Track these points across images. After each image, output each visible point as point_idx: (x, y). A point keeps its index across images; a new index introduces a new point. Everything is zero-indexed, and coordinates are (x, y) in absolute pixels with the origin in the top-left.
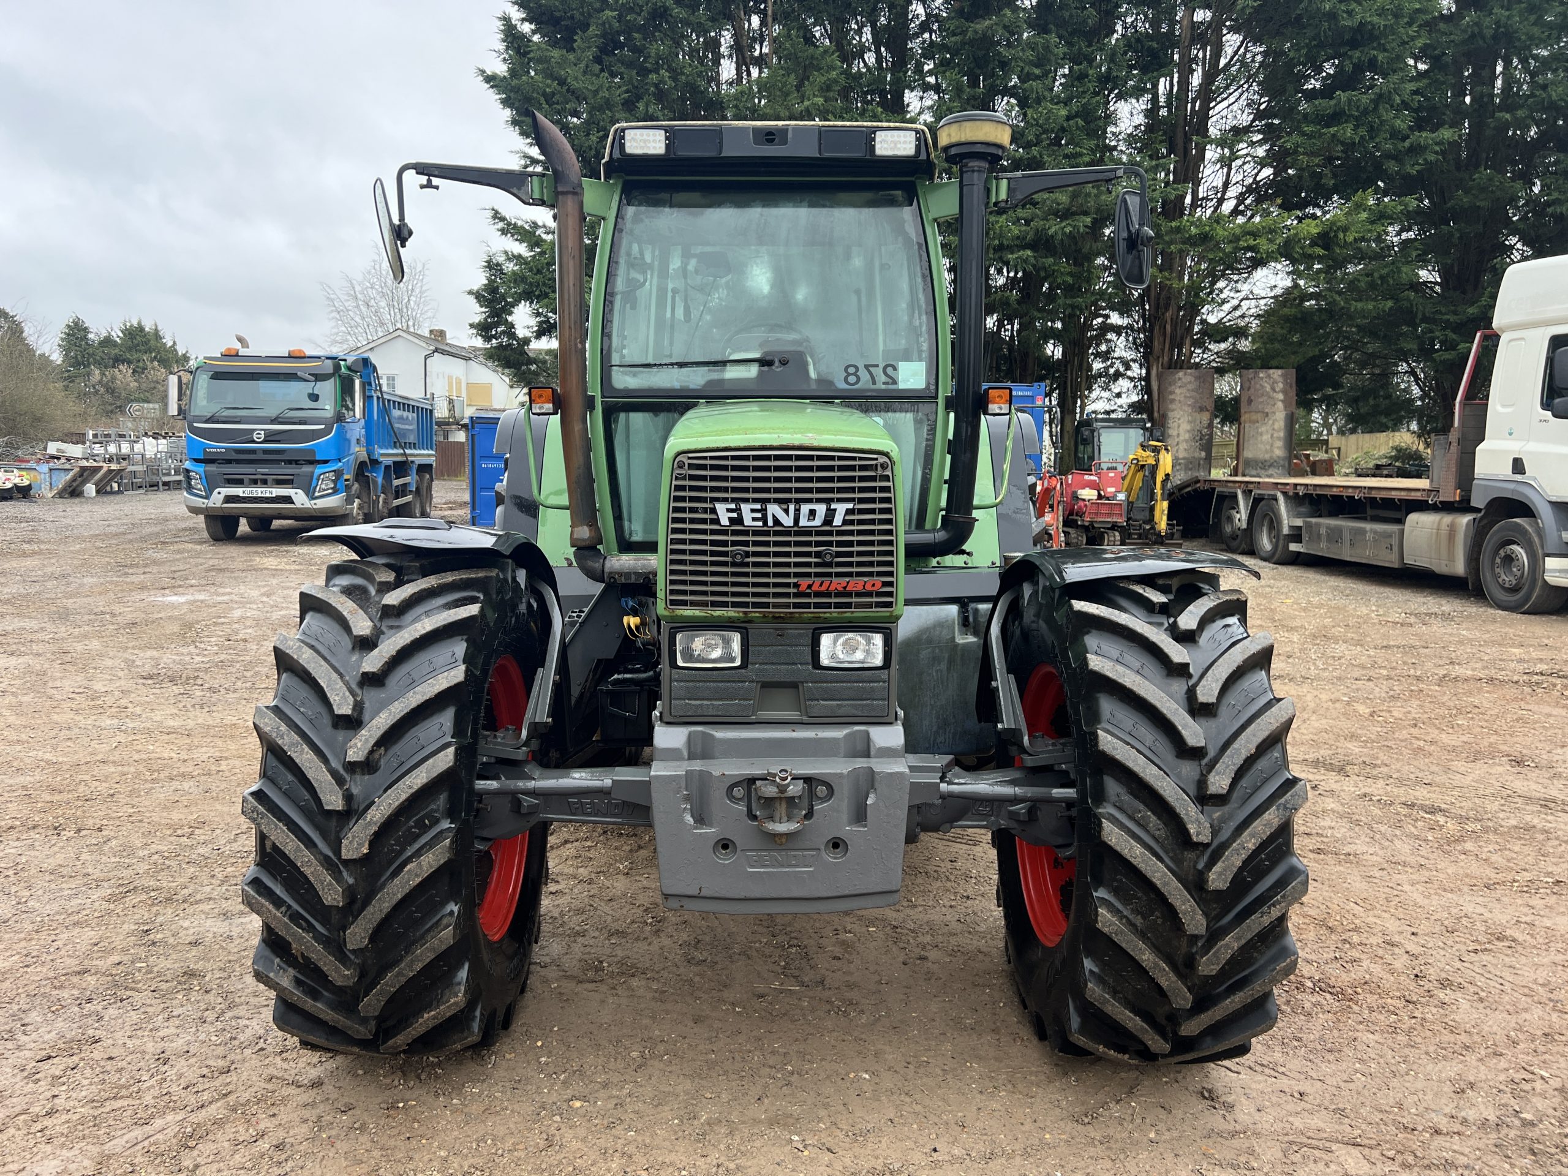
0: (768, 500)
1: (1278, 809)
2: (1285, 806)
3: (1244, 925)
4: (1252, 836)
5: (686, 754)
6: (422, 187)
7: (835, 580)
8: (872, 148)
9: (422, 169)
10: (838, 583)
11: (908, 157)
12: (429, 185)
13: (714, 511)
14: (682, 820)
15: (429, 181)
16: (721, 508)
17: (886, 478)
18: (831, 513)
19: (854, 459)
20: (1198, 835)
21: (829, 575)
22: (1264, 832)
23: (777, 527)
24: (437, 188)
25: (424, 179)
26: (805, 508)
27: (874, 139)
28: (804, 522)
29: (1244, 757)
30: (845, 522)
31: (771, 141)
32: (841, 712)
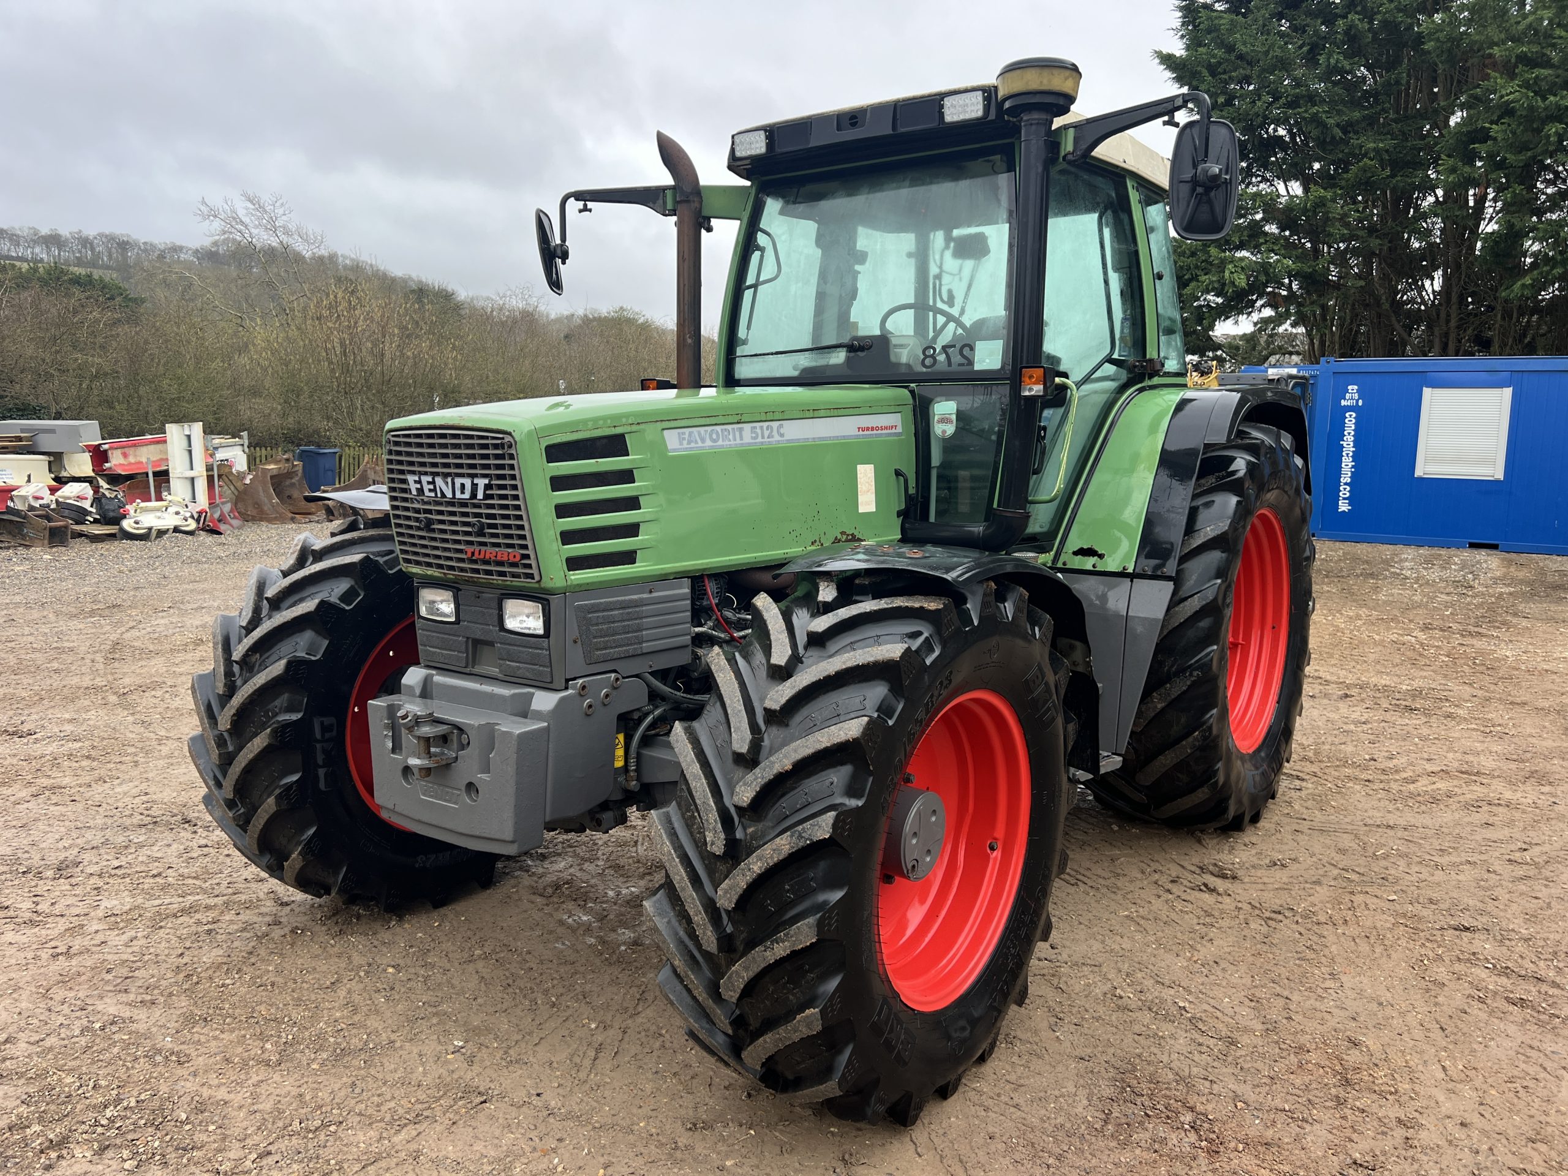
0: (438, 474)
1: (792, 836)
2: (800, 834)
3: (750, 956)
4: (760, 859)
5: (418, 692)
6: (580, 211)
7: (489, 549)
8: (941, 115)
9: (579, 196)
10: (490, 552)
11: (978, 119)
12: (585, 209)
13: (405, 481)
14: (384, 745)
15: (585, 205)
16: (411, 478)
17: (512, 457)
18: (475, 487)
19: (487, 438)
20: (712, 844)
21: (484, 544)
22: (772, 857)
23: (442, 498)
24: (590, 210)
25: (581, 204)
26: (459, 481)
27: (942, 107)
28: (458, 495)
29: (775, 771)
30: (487, 497)
31: (854, 125)
32: (519, 673)
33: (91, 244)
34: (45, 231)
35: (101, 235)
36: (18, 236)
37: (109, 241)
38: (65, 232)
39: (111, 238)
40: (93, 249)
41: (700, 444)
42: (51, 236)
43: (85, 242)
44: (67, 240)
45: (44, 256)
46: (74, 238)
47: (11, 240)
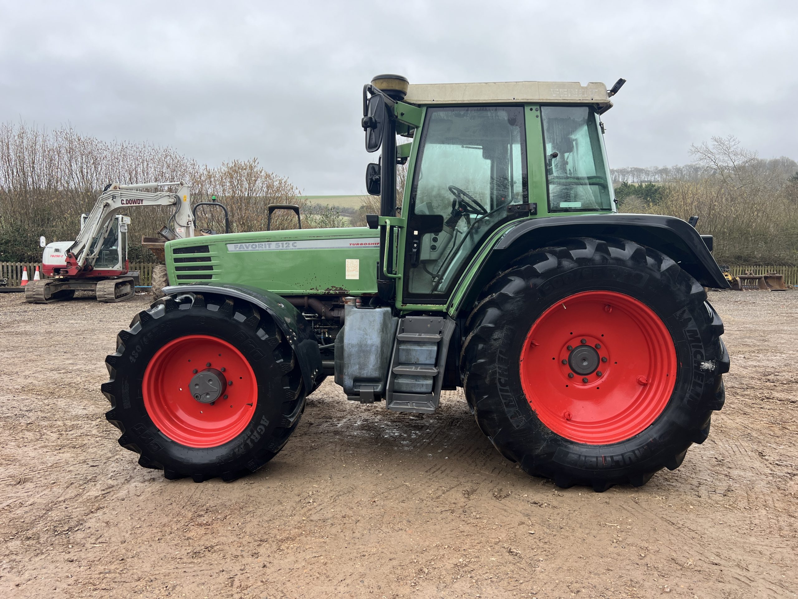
33: (681, 171)
34: (661, 167)
35: (686, 166)
36: (649, 171)
37: (690, 168)
38: (669, 167)
39: (691, 167)
40: (682, 173)
41: (246, 249)
42: (663, 169)
43: (679, 170)
44: (670, 170)
45: (659, 179)
46: (674, 169)
47: (646, 173)
